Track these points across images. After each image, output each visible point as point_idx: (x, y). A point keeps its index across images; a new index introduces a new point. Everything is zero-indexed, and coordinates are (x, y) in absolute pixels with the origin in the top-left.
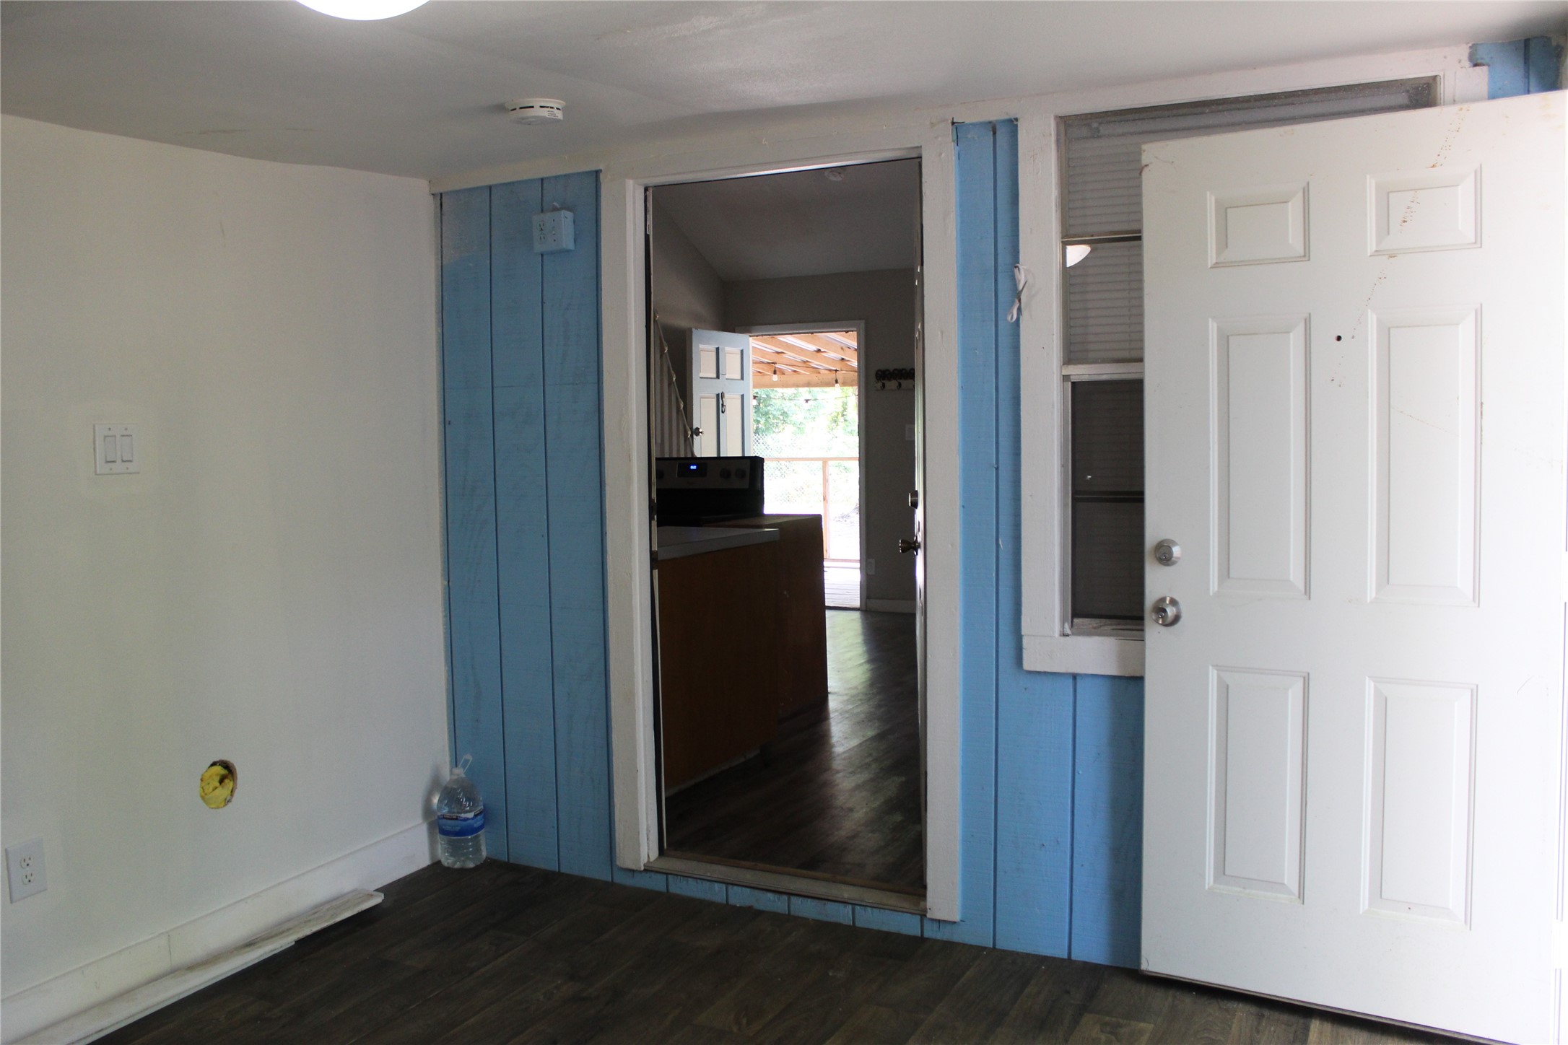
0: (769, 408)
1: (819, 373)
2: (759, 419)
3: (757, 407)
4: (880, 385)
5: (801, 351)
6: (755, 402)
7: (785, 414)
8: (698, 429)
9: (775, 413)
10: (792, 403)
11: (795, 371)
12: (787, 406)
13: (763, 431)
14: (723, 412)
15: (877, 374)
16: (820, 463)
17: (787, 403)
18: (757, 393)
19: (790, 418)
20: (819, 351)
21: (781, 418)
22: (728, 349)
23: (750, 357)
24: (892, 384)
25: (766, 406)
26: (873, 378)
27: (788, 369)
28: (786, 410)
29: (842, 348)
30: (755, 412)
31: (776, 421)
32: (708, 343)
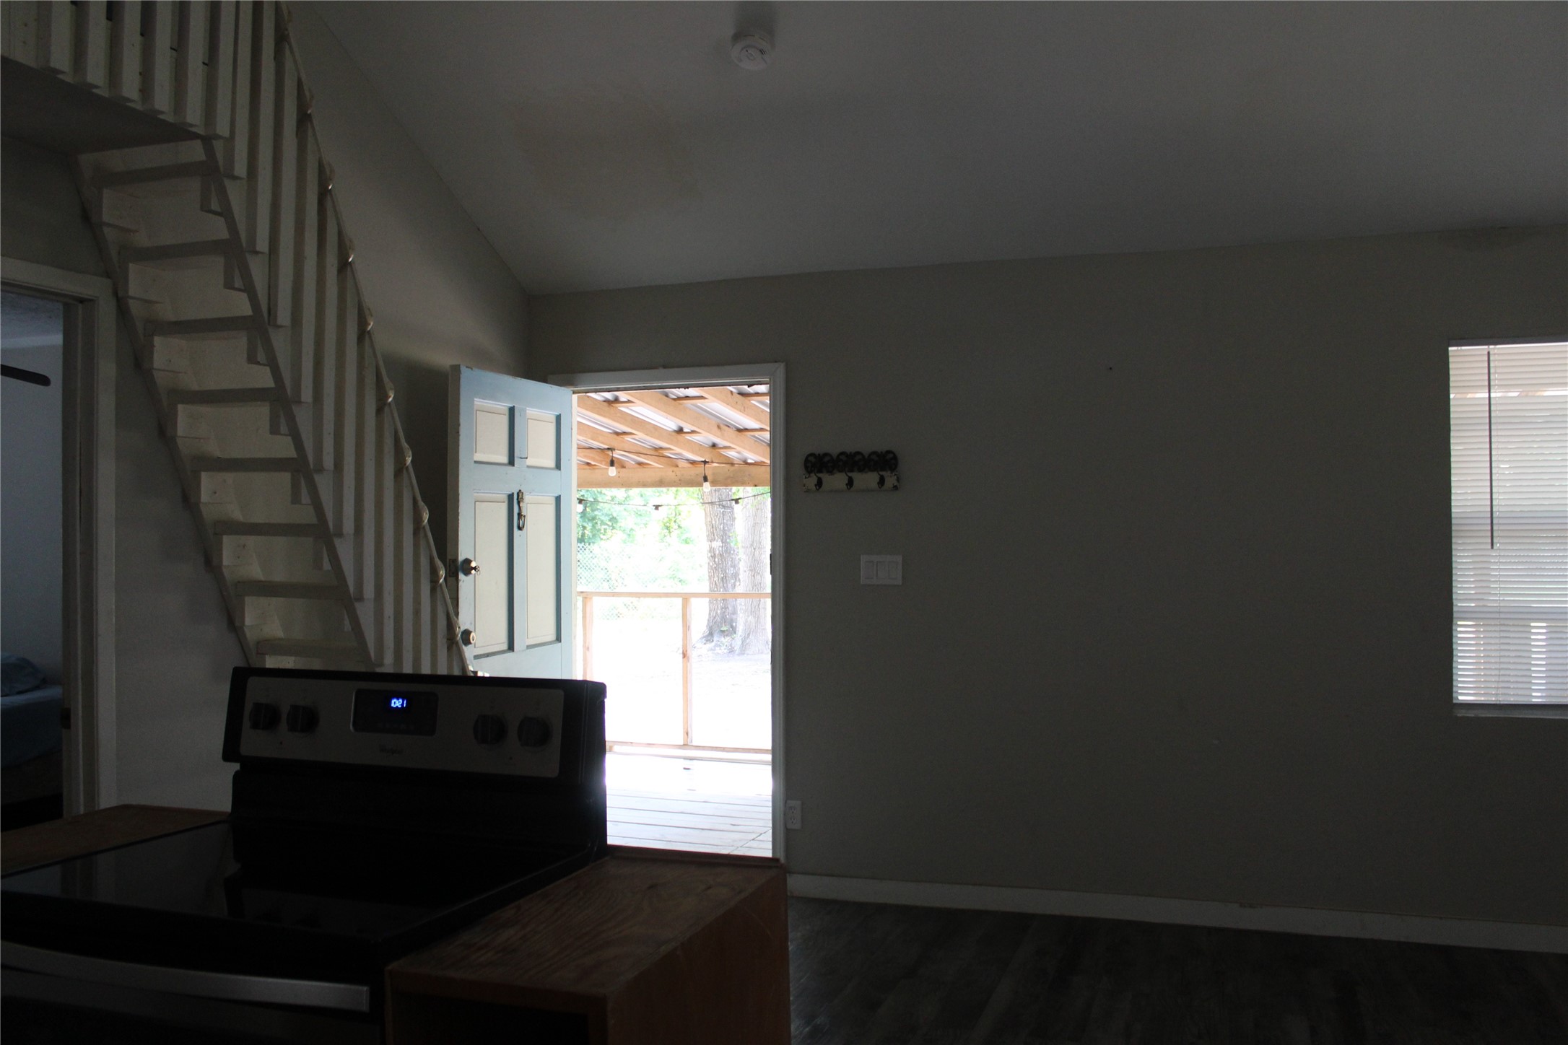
0: (596, 513)
1: (677, 466)
2: (585, 524)
3: (583, 514)
4: (813, 480)
5: (655, 430)
6: (580, 508)
7: (613, 519)
8: (468, 561)
9: (602, 518)
10: (622, 507)
11: (640, 464)
12: (616, 510)
13: (589, 538)
14: (520, 528)
15: (807, 460)
16: (679, 601)
17: (618, 508)
18: (583, 496)
19: (619, 524)
20: (680, 431)
21: (610, 524)
22: (531, 412)
23: (573, 439)
24: (836, 480)
25: (593, 511)
26: (799, 469)
27: (630, 459)
28: (615, 515)
29: (719, 427)
30: (581, 517)
31: (604, 527)
32: (493, 397)
